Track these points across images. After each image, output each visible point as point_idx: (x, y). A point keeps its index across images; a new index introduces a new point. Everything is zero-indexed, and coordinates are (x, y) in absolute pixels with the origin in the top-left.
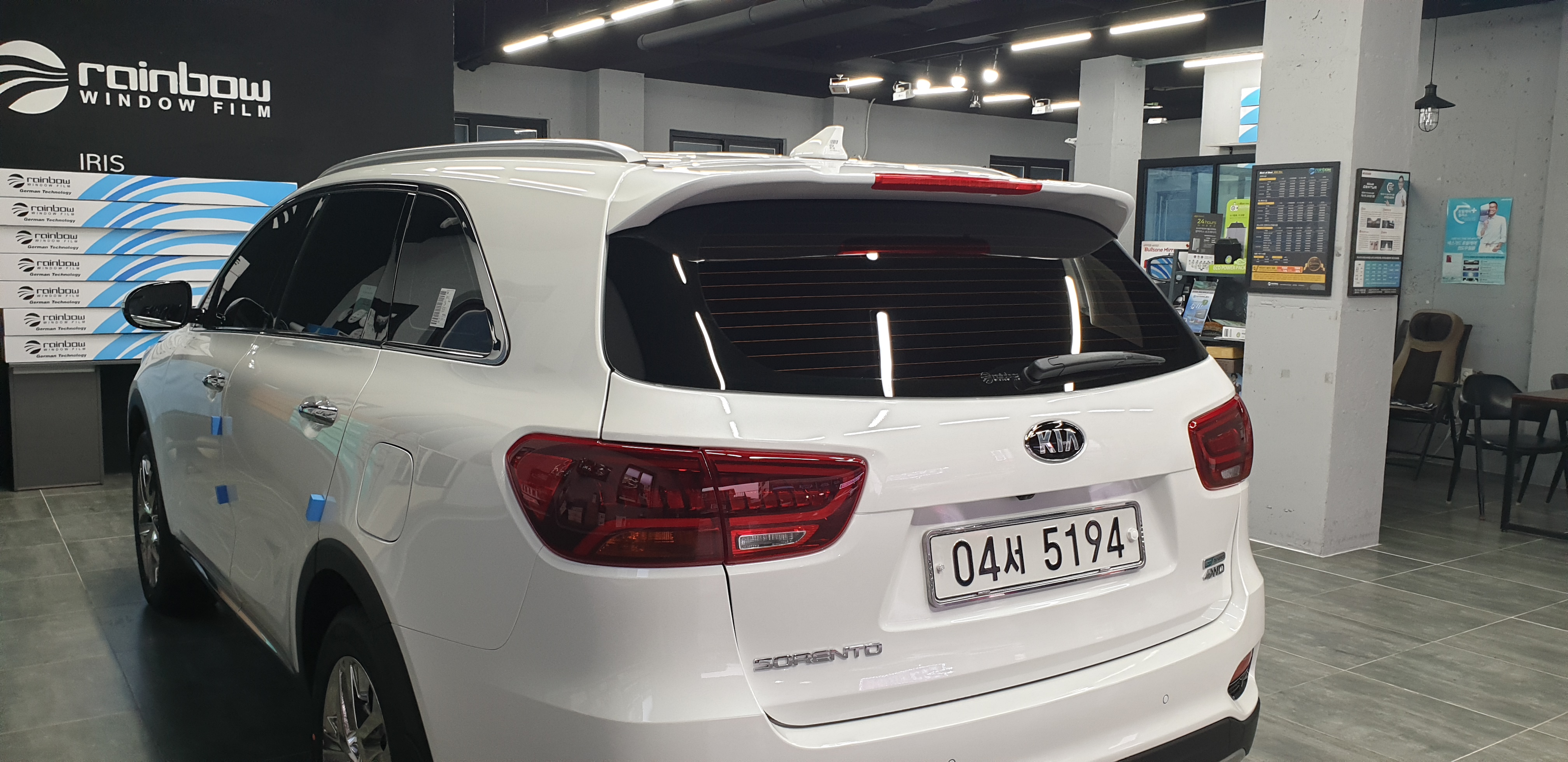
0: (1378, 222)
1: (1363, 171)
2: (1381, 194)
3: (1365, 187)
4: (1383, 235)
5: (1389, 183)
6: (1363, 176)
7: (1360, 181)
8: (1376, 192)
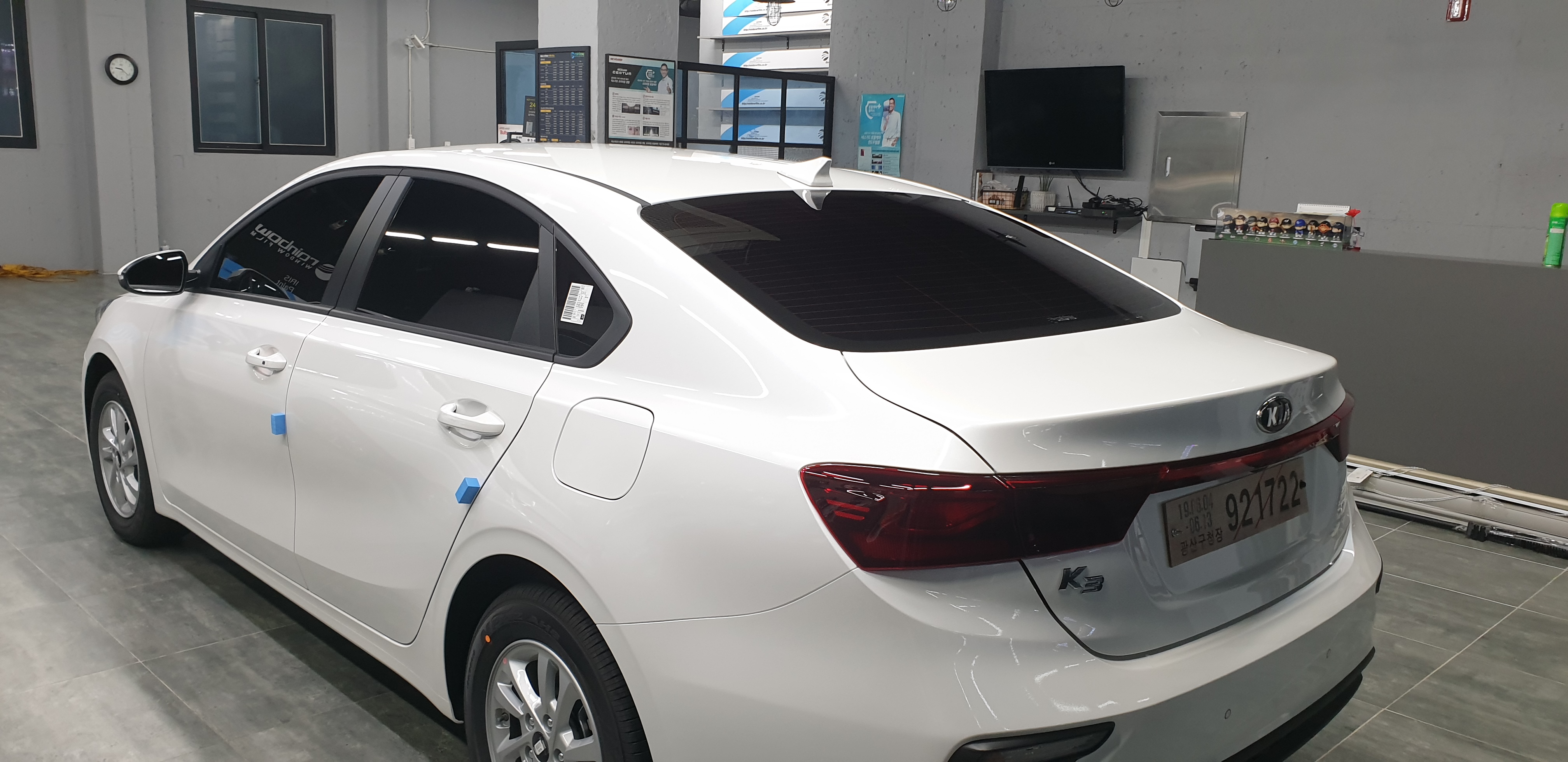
0: (636, 108)
1: (610, 57)
2: (638, 80)
3: (614, 72)
4: (645, 120)
5: (648, 70)
6: (610, 61)
7: (610, 68)
8: (632, 79)
